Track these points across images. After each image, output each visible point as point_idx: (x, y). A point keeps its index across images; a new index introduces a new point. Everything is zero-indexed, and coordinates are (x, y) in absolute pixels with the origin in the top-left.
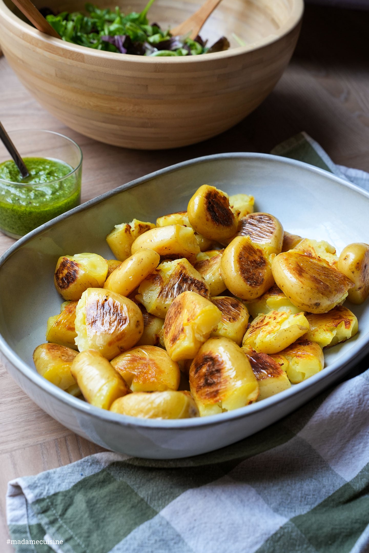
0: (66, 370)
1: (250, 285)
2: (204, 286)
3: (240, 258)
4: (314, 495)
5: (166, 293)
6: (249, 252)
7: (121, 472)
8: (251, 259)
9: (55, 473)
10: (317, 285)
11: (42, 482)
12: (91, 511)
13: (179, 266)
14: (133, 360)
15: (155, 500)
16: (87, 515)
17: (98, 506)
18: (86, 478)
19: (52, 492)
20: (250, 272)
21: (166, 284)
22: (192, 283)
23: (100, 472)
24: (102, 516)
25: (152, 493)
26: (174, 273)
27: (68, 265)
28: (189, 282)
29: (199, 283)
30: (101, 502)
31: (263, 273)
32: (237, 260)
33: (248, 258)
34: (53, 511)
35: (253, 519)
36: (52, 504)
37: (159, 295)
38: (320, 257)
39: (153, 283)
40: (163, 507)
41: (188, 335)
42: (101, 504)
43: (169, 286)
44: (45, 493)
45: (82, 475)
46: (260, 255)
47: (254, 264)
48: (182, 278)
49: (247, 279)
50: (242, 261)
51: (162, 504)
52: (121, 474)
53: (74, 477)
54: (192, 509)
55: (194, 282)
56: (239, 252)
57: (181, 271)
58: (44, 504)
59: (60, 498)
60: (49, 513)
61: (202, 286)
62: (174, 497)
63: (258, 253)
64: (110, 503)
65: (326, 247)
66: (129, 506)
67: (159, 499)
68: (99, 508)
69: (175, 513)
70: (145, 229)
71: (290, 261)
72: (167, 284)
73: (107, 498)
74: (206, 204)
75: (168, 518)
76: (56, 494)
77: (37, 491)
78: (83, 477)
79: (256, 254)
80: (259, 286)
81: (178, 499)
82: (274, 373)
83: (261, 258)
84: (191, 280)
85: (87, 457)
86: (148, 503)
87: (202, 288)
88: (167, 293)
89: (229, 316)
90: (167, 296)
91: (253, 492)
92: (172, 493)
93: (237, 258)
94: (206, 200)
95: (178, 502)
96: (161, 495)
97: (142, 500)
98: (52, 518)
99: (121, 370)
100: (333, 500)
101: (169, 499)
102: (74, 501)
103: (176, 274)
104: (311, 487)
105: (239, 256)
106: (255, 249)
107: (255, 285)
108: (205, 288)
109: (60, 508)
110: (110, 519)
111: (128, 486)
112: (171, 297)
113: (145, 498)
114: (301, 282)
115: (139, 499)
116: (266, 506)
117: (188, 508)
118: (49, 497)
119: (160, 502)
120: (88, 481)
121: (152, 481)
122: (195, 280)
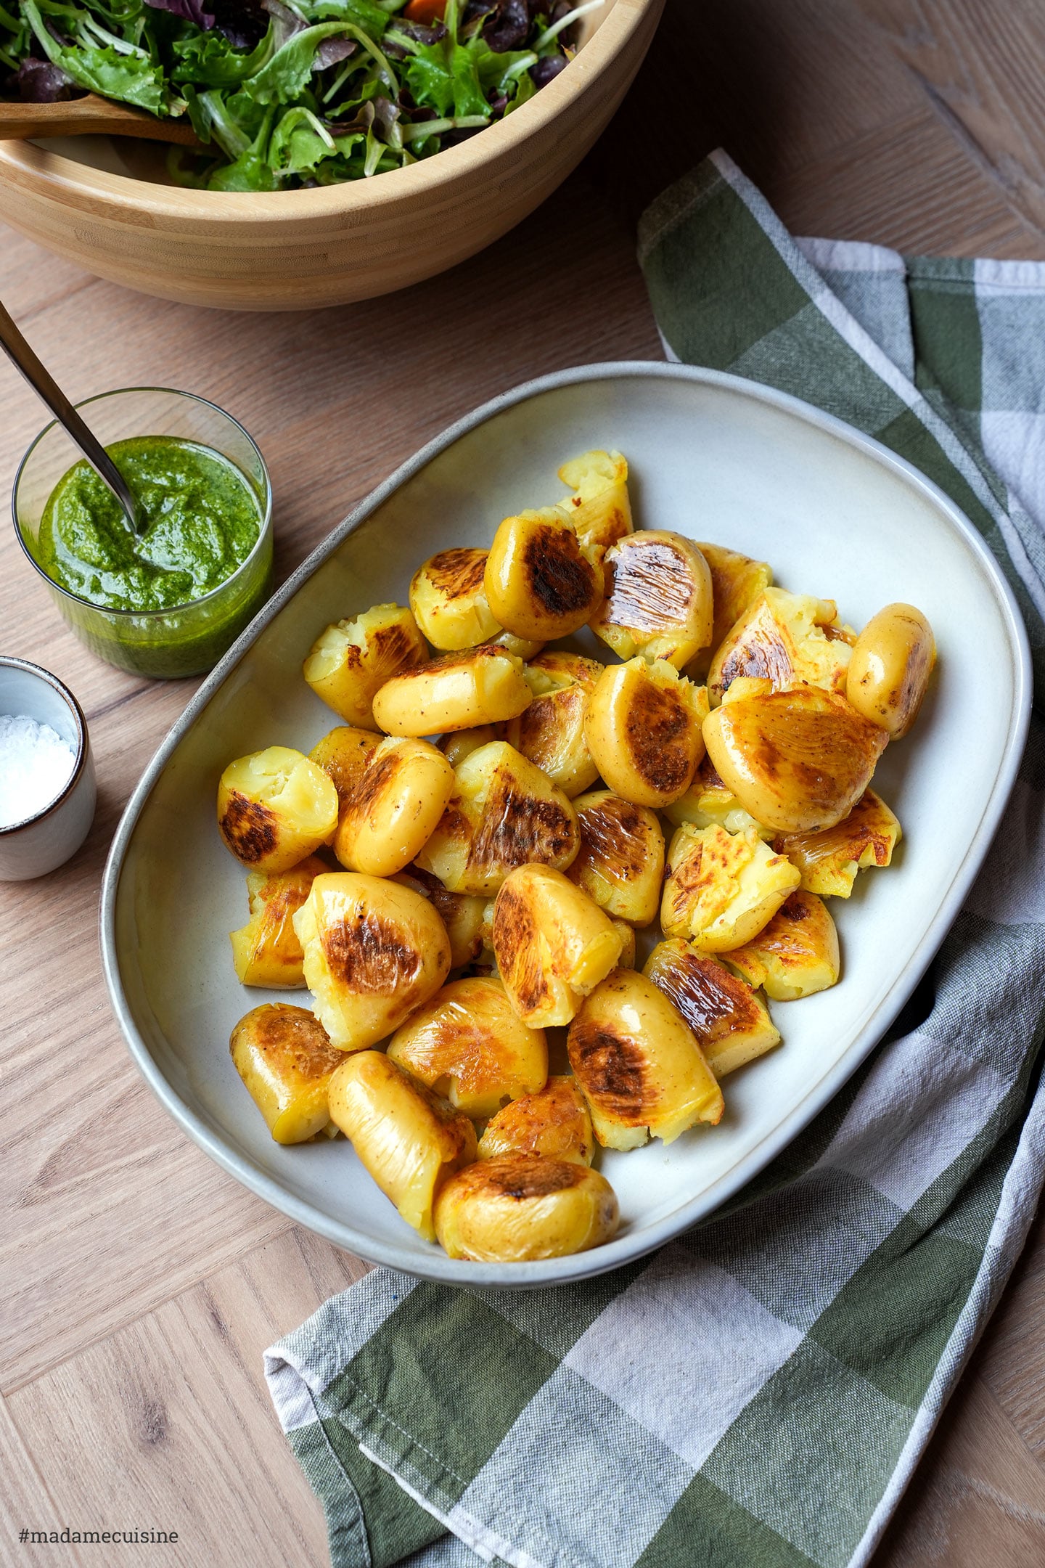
0: (316, 1102)
1: (662, 789)
2: (562, 815)
3: (631, 730)
4: (844, 1259)
5: (482, 853)
6: (648, 704)
8: (655, 720)
9: (342, 1303)
10: (811, 790)
11: (326, 1339)
12: (433, 1378)
13: (498, 777)
14: (447, 1037)
15: (548, 1334)
16: (427, 1393)
17: (443, 1362)
19: (351, 1354)
20: (657, 756)
21: (479, 831)
22: (534, 813)
24: (455, 1386)
25: (541, 1319)
26: (490, 799)
27: (250, 812)
28: (528, 813)
29: (549, 808)
30: (447, 1353)
31: (685, 747)
32: (625, 737)
33: (647, 720)
34: (362, 1395)
35: (741, 1349)
36: (357, 1380)
37: (469, 863)
38: (806, 683)
39: (450, 835)
40: (568, 1349)
41: (558, 998)
42: (448, 1357)
43: (485, 834)
44: (338, 1365)
45: (395, 1297)
46: (674, 701)
47: (663, 732)
48: (511, 807)
49: (652, 778)
50: (635, 736)
53: (382, 1306)
54: (622, 1345)
55: (539, 810)
56: (625, 715)
57: (506, 789)
58: (343, 1389)
59: (367, 1362)
60: (357, 1403)
61: (556, 814)
62: (585, 1326)
63: (668, 699)
64: (465, 1351)
65: (815, 615)
66: (501, 1354)
67: (556, 1333)
68: (446, 1365)
69: (592, 1356)
70: (390, 638)
71: (745, 732)
72: (481, 831)
73: (457, 1344)
74: (528, 578)
75: (580, 1370)
76: (358, 1357)
77: (324, 1365)
78: (398, 1302)
79: (662, 702)
80: (680, 783)
82: (743, 1020)
83: (677, 710)
84: (530, 806)
86: (537, 1342)
87: (558, 821)
88: (485, 852)
89: (625, 863)
90: (486, 860)
91: (731, 1283)
92: (578, 1316)
93: (623, 731)
94: (526, 566)
96: (559, 1324)
97: (524, 1336)
98: (366, 1412)
99: (426, 1069)
100: (882, 1257)
102: (395, 1358)
103: (495, 801)
104: (840, 1246)
105: (627, 726)
106: (659, 690)
107: (671, 784)
108: (564, 819)
109: (374, 1384)
110: (472, 1389)
112: (494, 859)
113: (528, 1332)
114: (777, 793)
115: (518, 1336)
116: (759, 1308)
117: (616, 1342)
118: (348, 1369)
122: (540, 803)
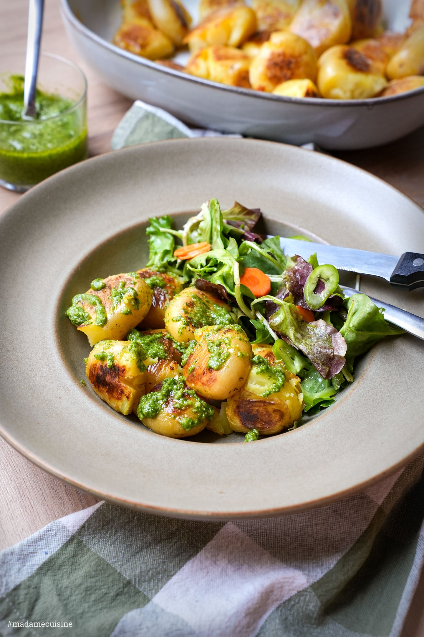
7: (95, 537)
12: (65, 606)
15: (145, 582)
16: (60, 612)
17: (73, 598)
18: (52, 556)
19: (12, 586)
23: (69, 540)
24: (80, 611)
25: (141, 572)
30: (77, 592)
34: (16, 612)
36: (14, 603)
40: (156, 592)
42: (77, 595)
44: (3, 591)
45: (46, 553)
51: (154, 586)
52: (95, 540)
53: (37, 558)
54: (192, 591)
59: (22, 592)
60: (12, 617)
62: (169, 577)
66: (113, 593)
67: (150, 580)
68: (75, 600)
69: (171, 597)
73: (84, 586)
75: (163, 605)
76: (16, 589)
78: (48, 557)
81: (174, 578)
85: (49, 524)
86: (137, 587)
92: (165, 571)
95: (174, 583)
96: (152, 575)
97: (129, 582)
101: (162, 578)
102: (41, 591)
109: (25, 607)
110: (90, 615)
111: (108, 565)
113: (132, 580)
115: (125, 582)
117: (188, 590)
118: (8, 595)
119: (152, 584)
120: (55, 560)
121: (138, 556)
